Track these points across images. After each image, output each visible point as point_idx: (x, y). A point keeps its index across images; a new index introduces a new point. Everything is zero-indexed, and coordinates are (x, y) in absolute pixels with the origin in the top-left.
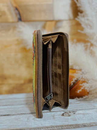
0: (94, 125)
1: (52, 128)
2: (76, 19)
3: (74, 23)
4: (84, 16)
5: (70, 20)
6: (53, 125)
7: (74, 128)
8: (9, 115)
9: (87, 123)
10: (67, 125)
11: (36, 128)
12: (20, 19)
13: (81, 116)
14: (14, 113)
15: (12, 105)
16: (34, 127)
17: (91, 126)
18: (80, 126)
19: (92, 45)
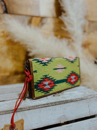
0: (79, 100)
1: (47, 105)
2: (60, 17)
3: (57, 21)
4: (66, 16)
5: (54, 17)
6: (48, 102)
7: (64, 103)
8: (4, 101)
9: (73, 99)
10: (60, 102)
11: (34, 106)
12: (6, 12)
13: (68, 95)
14: (9, 99)
15: (4, 94)
16: (33, 106)
17: (76, 101)
18: (69, 102)
19: (73, 41)
